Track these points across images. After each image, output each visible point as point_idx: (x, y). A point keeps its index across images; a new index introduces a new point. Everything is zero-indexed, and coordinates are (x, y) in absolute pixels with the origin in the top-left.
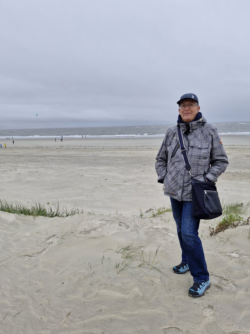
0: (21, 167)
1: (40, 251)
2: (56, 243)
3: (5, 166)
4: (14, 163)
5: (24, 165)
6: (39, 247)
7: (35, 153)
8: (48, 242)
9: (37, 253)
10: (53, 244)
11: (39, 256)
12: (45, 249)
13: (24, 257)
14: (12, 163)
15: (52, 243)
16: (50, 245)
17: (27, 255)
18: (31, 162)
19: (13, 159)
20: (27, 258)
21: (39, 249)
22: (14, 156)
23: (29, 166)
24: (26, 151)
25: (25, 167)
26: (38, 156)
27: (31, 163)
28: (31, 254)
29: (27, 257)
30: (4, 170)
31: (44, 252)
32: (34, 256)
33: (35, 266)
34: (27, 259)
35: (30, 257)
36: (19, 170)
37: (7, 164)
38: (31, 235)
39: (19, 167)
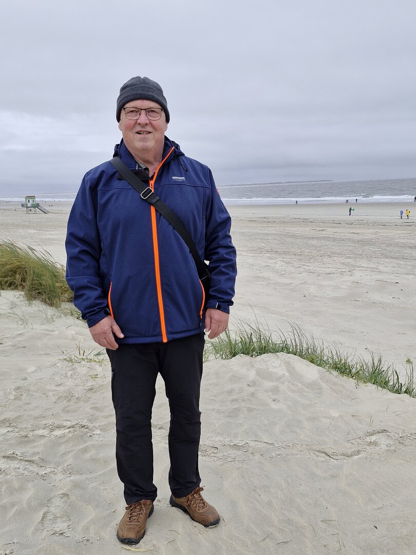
0: (363, 267)
1: (349, 452)
2: (384, 447)
3: (332, 262)
4: (350, 258)
5: (372, 265)
6: (349, 445)
7: (399, 238)
8: (368, 439)
9: (343, 455)
10: (377, 448)
11: (345, 461)
12: (358, 452)
13: (317, 453)
14: (347, 258)
15: (375, 444)
16: (372, 447)
17: (323, 452)
18: (387, 257)
19: (351, 248)
20: (322, 457)
21: (349, 448)
22: (354, 242)
23: (381, 268)
24: (381, 233)
25: (373, 270)
26: (404, 246)
27: (386, 260)
28: (331, 453)
29: (324, 455)
30: (328, 270)
31: (356, 457)
32: (337, 457)
33: (334, 477)
34: (322, 459)
35: (327, 457)
36: (358, 275)
37: (335, 258)
38: (341, 416)
39: (359, 267)
